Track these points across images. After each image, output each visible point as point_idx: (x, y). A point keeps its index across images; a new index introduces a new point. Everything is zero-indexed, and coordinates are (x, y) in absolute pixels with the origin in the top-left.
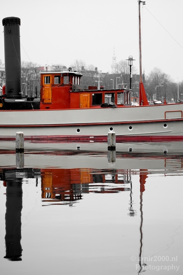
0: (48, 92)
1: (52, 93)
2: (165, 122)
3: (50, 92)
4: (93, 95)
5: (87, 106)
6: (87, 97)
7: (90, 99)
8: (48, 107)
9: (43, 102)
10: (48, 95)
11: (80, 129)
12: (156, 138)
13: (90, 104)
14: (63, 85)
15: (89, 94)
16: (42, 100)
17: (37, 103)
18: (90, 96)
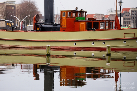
0: (64, 21)
1: (66, 22)
2: (125, 40)
3: (66, 21)
4: (87, 23)
5: (83, 30)
6: (84, 24)
7: (85, 26)
8: (64, 30)
9: (62, 27)
10: (64, 24)
11: (77, 43)
12: (119, 49)
13: (85, 29)
14: (72, 17)
15: (85, 23)
16: (61, 26)
17: (58, 27)
18: (85, 24)
